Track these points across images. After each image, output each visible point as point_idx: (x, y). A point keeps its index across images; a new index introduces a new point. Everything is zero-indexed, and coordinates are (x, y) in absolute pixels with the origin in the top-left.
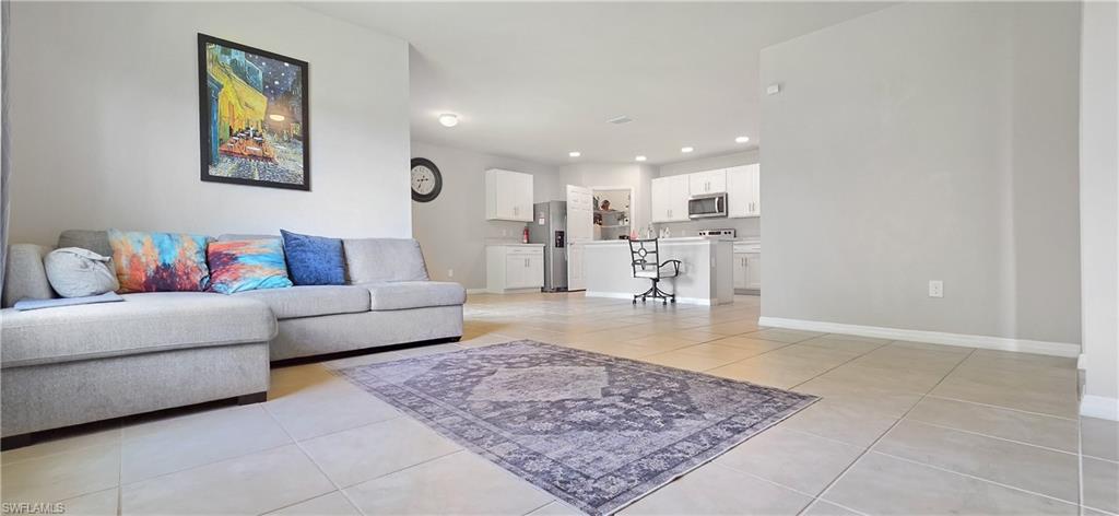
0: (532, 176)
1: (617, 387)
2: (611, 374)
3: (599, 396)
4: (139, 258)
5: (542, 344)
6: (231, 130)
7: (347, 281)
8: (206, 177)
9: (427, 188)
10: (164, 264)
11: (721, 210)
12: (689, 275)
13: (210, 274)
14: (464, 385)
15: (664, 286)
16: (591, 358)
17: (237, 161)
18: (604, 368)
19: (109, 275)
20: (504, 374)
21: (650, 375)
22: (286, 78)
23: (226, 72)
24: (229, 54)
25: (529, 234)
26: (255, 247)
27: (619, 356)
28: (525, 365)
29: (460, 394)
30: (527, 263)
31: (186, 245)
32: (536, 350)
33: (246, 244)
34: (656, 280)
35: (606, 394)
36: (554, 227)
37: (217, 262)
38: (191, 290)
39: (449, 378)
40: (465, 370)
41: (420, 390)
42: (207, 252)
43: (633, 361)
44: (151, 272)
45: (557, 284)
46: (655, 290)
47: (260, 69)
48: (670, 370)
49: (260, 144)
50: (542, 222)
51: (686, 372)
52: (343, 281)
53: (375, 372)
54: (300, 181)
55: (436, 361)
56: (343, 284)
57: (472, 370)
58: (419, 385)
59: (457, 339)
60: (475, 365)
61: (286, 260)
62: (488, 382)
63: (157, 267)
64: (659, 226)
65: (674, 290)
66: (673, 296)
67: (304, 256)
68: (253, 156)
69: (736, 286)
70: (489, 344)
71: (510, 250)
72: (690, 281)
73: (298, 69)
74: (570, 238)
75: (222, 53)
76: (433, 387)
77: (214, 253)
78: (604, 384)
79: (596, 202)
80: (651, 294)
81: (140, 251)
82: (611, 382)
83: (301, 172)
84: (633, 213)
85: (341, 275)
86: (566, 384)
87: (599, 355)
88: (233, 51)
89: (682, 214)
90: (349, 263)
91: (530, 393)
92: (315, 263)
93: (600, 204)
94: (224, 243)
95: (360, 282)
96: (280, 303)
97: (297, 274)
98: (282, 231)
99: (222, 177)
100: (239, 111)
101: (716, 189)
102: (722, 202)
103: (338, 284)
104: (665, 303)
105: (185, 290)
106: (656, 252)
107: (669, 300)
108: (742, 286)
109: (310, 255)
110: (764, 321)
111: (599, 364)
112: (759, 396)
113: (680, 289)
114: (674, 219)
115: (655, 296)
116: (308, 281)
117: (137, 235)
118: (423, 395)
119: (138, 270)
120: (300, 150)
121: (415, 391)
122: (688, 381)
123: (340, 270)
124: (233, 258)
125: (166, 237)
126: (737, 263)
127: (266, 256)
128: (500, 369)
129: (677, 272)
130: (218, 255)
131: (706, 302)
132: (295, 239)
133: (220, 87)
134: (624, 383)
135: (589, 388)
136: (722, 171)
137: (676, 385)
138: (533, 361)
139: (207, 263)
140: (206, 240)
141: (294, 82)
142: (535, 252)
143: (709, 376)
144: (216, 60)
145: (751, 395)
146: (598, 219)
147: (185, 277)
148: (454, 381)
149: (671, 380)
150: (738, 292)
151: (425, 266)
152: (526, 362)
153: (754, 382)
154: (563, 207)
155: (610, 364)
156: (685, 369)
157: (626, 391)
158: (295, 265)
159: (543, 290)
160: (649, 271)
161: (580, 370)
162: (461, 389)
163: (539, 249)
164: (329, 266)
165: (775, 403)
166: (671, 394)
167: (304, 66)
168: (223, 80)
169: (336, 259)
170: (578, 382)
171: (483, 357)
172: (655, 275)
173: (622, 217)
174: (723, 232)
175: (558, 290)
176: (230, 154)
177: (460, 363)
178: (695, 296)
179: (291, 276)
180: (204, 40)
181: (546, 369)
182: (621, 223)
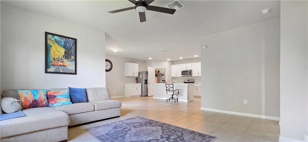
0: (138, 64)
1: (164, 135)
2: (162, 129)
3: (160, 138)
4: (27, 98)
5: (143, 118)
6: (54, 58)
7: (88, 101)
8: (46, 72)
9: (109, 68)
10: (35, 100)
11: (190, 74)
12: (182, 93)
13: (48, 101)
14: (123, 134)
15: (175, 97)
16: (157, 124)
17: (56, 67)
18: (160, 127)
19: (19, 105)
20: (133, 130)
21: (173, 130)
22: (70, 43)
23: (53, 42)
24: (54, 37)
25: (137, 80)
26: (61, 92)
27: (165, 123)
28: (139, 126)
29: (122, 138)
30: (137, 89)
31: (41, 93)
32: (141, 120)
33: (58, 92)
34: (173, 95)
35: (162, 138)
36: (144, 79)
37: (50, 98)
38: (43, 107)
39: (118, 132)
40: (122, 129)
41: (111, 137)
42: (47, 95)
43: (168, 125)
44: (31, 102)
45: (145, 94)
46: (172, 97)
47: (63, 41)
48: (178, 128)
49: (62, 62)
50: (141, 77)
51: (182, 129)
52: (86, 101)
53: (97, 130)
54: (74, 72)
55: (114, 125)
56: (86, 102)
57: (124, 129)
58: (110, 135)
59: (119, 117)
60: (125, 126)
61: (70, 96)
62: (129, 133)
63: (33, 101)
64: (173, 78)
65: (178, 97)
66: (177, 99)
67: (75, 95)
68: (60, 66)
69: (194, 95)
70: (128, 118)
71: (132, 85)
72: (182, 95)
73: (74, 41)
74: (149, 81)
75: (52, 37)
76: (114, 136)
77: (49, 95)
78: (161, 134)
79: (156, 71)
80: (171, 99)
81: (27, 96)
82: (163, 133)
83: (74, 69)
84: (166, 74)
85: (86, 99)
86: (151, 134)
87: (159, 122)
88: (55, 36)
89: (180, 75)
90: (88, 95)
91: (141, 138)
92: (78, 96)
93: (157, 72)
94: (52, 92)
95: (91, 101)
96: (69, 110)
97: (73, 100)
98: (69, 87)
99: (51, 72)
100: (56, 53)
101: (189, 69)
102: (190, 72)
103: (85, 102)
104: (175, 101)
105: (41, 107)
106: (173, 87)
107: (176, 100)
108: (196, 95)
109: (77, 94)
110: (202, 109)
111: (159, 126)
112: (202, 137)
113: (179, 97)
114: (177, 76)
115: (172, 99)
116: (76, 102)
117: (26, 91)
118: (112, 139)
119: (27, 102)
120: (74, 63)
121: (109, 137)
122: (183, 132)
123: (85, 98)
124: (55, 96)
125: (35, 91)
126: (195, 89)
127: (64, 95)
128: (132, 128)
129: (178, 93)
130: (50, 96)
131: (186, 101)
132: (73, 90)
133: (51, 46)
134: (166, 133)
135: (157, 135)
136: (191, 64)
137: (180, 134)
138: (141, 125)
139: (47, 98)
140: (47, 91)
141: (72, 44)
142: (139, 85)
143: (189, 130)
144: (50, 39)
145: (200, 137)
146: (156, 75)
147: (41, 103)
148: (120, 133)
149: (179, 132)
150: (195, 97)
151: (109, 95)
152: (139, 125)
153: (200, 132)
154: (147, 73)
155: (162, 125)
156: (182, 127)
157: (167, 136)
158: (73, 97)
159: (141, 96)
160: (171, 92)
161: (154, 128)
162: (122, 136)
163: (140, 84)
164: (82, 97)
165: (206, 140)
166: (179, 137)
167: (75, 40)
168: (52, 45)
169: (84, 94)
170: (154, 133)
171: (127, 124)
172: (173, 94)
173: (163, 75)
174: (191, 80)
175: (145, 96)
176: (54, 65)
177: (121, 126)
178: (183, 99)
179: (71, 101)
180: (47, 34)
181: (144, 128)
182: (163, 76)
